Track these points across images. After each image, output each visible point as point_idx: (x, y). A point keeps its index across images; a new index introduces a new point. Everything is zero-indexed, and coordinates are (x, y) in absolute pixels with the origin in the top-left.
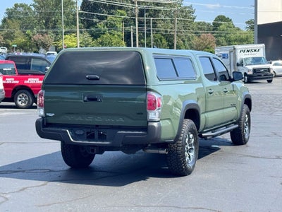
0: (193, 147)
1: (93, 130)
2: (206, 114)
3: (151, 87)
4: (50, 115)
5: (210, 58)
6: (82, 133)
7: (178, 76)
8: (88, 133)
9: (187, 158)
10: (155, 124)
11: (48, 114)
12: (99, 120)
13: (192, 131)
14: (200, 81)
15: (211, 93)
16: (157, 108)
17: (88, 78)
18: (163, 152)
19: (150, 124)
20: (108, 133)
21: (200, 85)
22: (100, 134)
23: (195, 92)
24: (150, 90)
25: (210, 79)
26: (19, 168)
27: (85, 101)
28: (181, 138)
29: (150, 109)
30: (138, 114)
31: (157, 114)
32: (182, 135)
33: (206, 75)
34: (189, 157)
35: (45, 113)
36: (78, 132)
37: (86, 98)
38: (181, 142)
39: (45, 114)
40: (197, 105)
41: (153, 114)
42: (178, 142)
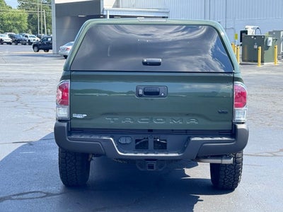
1: (146, 136)
4: (79, 116)
6: (128, 142)
8: (137, 141)
12: (159, 123)
22: (155, 142)
24: (239, 79)
27: (140, 95)
29: (238, 106)
30: (222, 112)
36: (122, 141)
37: (141, 92)
39: (71, 116)
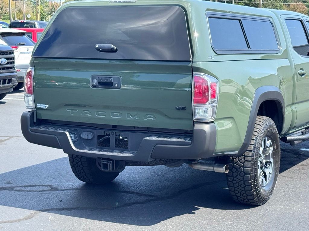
0: (272, 160)
1: (107, 132)
2: (293, 107)
3: (200, 65)
5: (301, 21)
6: (90, 137)
7: (249, 46)
9: (261, 178)
10: (206, 128)
11: (39, 106)
12: (116, 118)
13: (270, 135)
14: (286, 56)
15: (302, 75)
16: (210, 100)
17: (98, 49)
18: (222, 170)
19: (197, 127)
20: (131, 138)
21: (285, 63)
23: (276, 73)
24: (198, 70)
25: (301, 53)
26: (9, 183)
27: (94, 86)
28: (251, 148)
29: (198, 102)
30: (179, 109)
31: (210, 110)
32: (253, 142)
33: (295, 48)
34: (265, 176)
35: (35, 103)
37: (95, 82)
38: (251, 154)
39: (36, 105)
40: (279, 94)
41: (203, 109)
42: (247, 153)
